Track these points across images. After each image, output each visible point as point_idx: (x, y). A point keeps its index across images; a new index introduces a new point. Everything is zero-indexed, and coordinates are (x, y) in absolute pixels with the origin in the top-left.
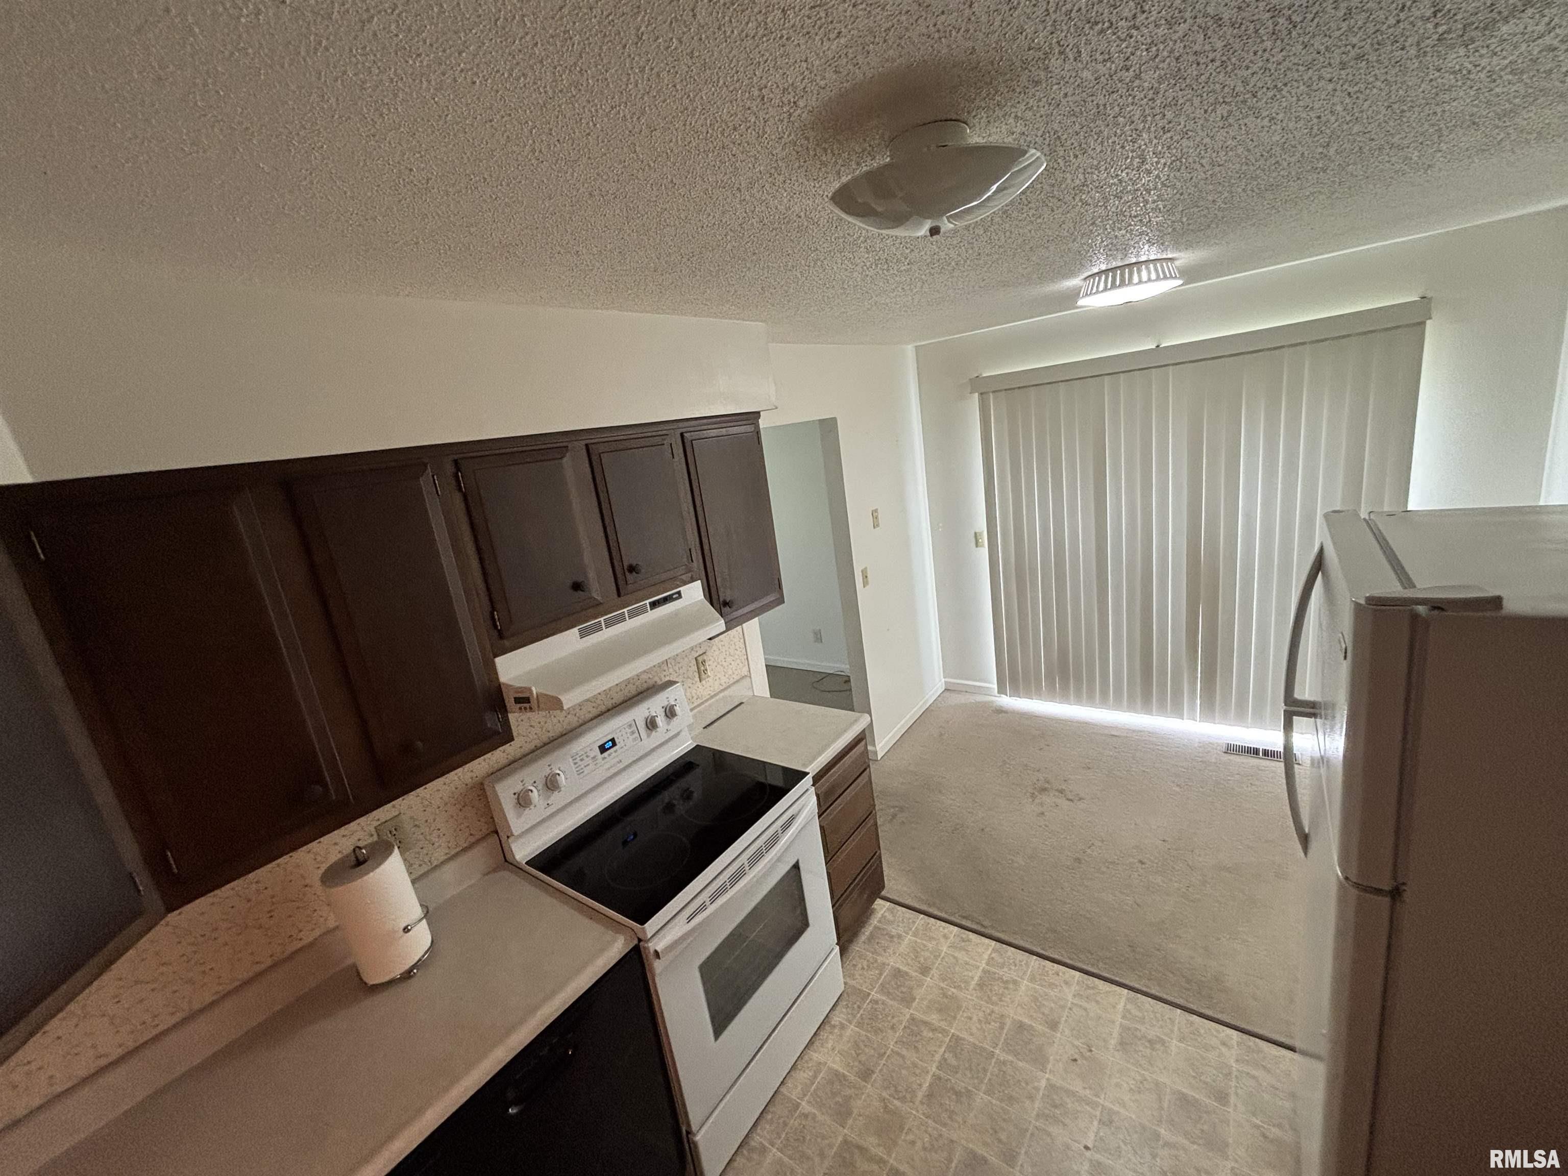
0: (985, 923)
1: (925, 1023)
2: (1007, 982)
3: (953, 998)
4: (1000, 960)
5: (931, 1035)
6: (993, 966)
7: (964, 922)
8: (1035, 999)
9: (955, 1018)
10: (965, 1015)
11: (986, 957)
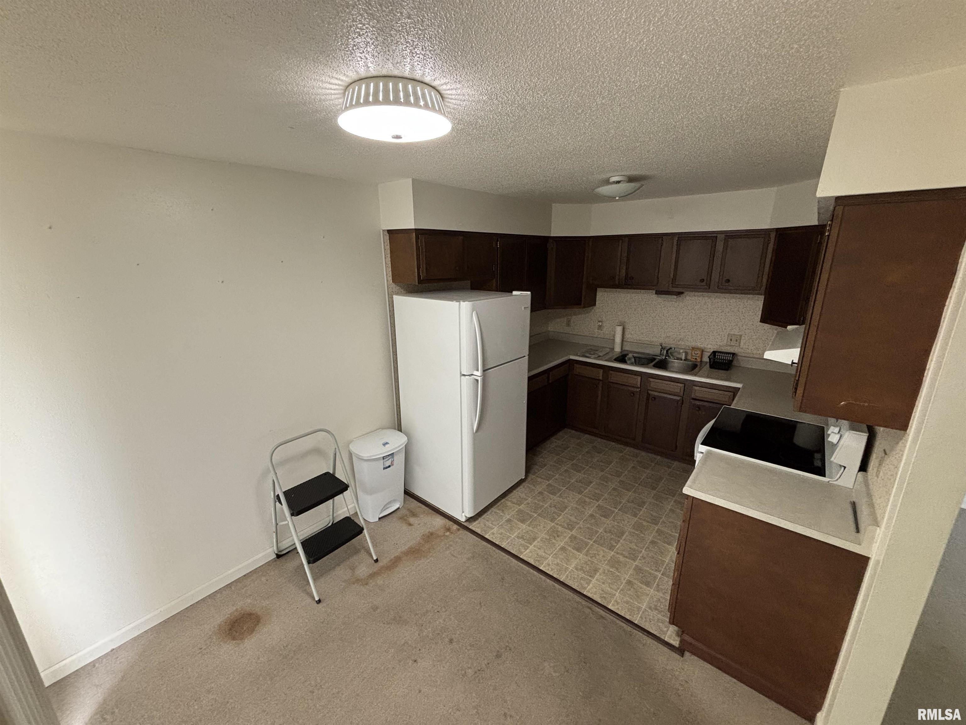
0: (589, 610)
1: (626, 557)
2: (581, 569)
3: (612, 567)
4: (582, 582)
5: (624, 553)
6: (588, 579)
7: (602, 612)
8: (568, 560)
9: (611, 557)
10: (606, 558)
11: (591, 585)
